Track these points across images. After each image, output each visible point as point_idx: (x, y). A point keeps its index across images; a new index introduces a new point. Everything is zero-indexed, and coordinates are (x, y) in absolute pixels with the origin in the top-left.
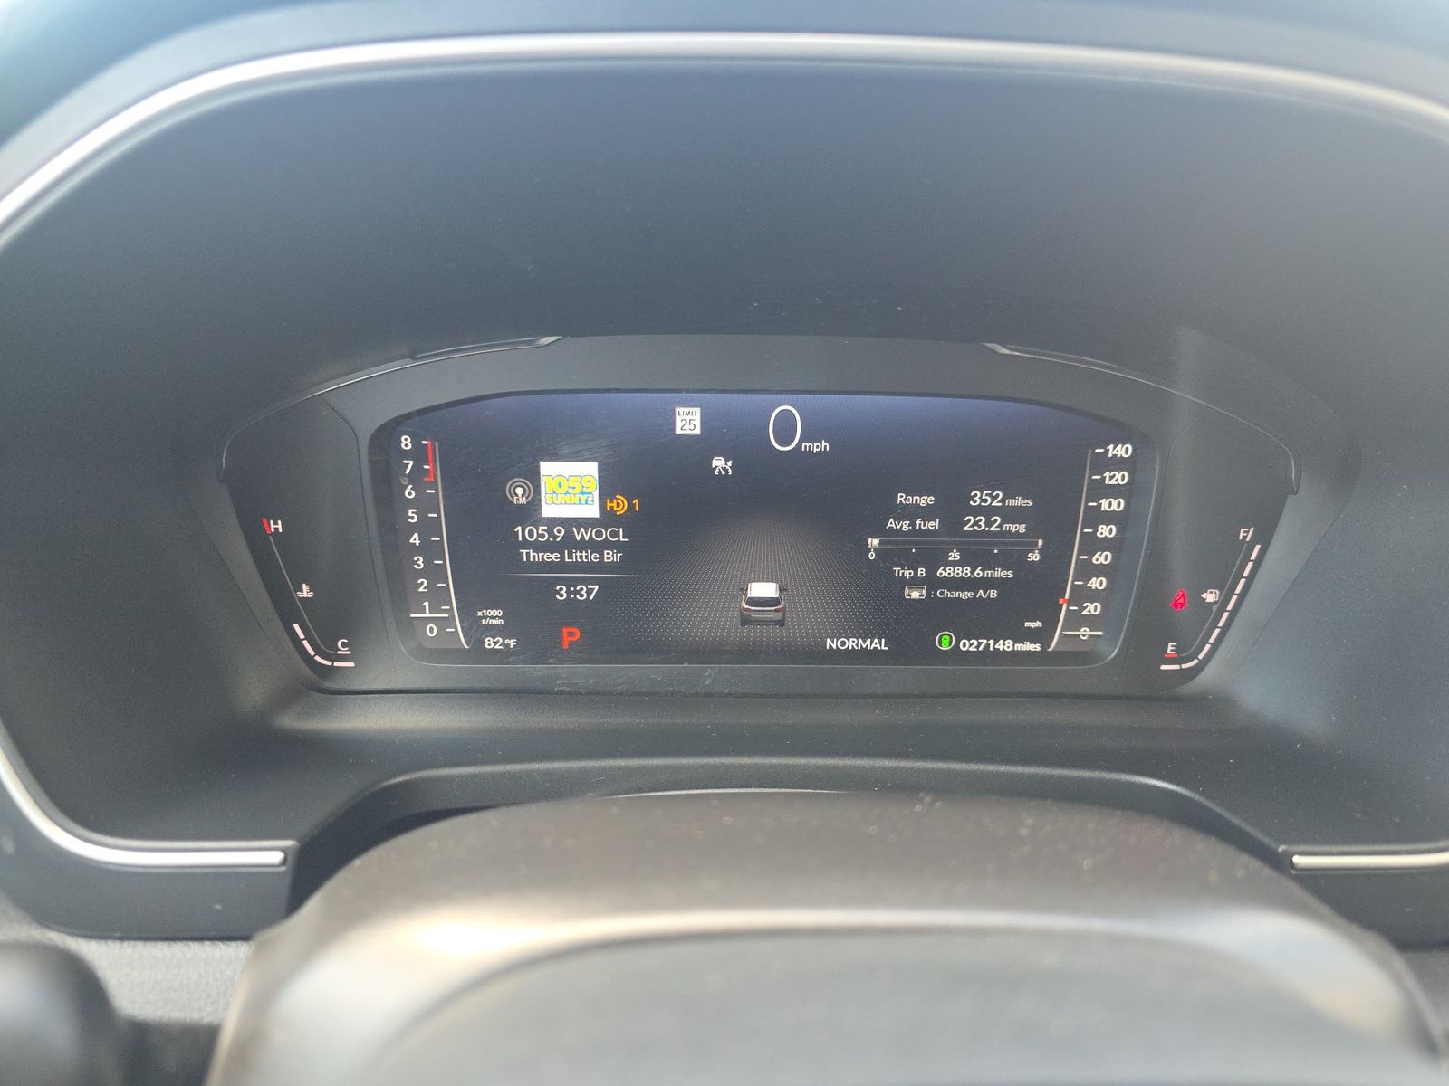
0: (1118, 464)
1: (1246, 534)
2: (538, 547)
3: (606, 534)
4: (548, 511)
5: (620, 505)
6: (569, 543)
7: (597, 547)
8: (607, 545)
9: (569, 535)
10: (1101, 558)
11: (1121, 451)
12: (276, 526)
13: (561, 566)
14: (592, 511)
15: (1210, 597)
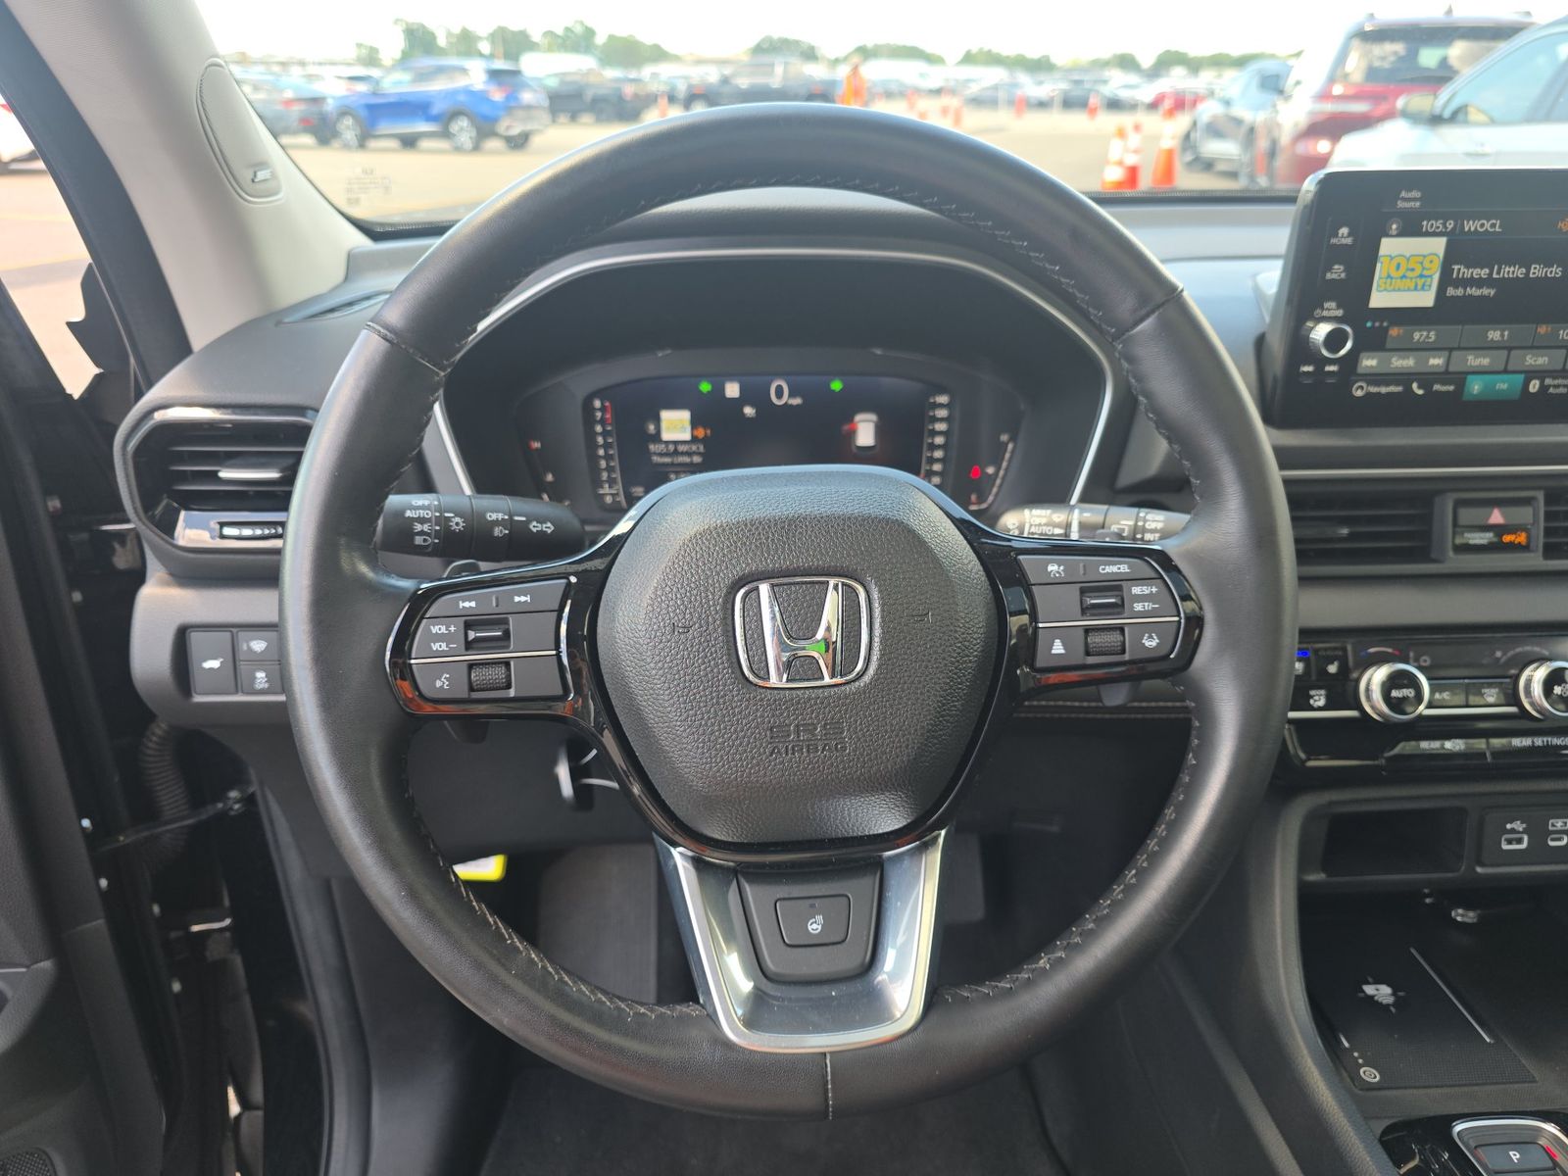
0: (941, 406)
1: (1004, 438)
2: (661, 455)
3: (694, 448)
4: (666, 436)
5: (701, 433)
6: (676, 453)
7: (689, 454)
8: (694, 453)
9: (676, 449)
10: (938, 454)
11: (943, 399)
12: (536, 445)
13: (672, 464)
14: (687, 436)
15: (990, 470)
